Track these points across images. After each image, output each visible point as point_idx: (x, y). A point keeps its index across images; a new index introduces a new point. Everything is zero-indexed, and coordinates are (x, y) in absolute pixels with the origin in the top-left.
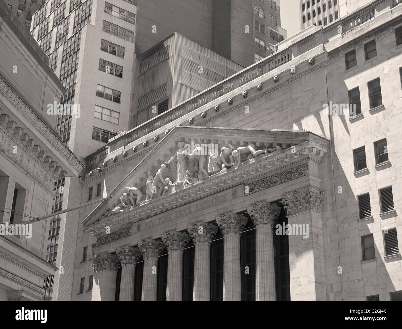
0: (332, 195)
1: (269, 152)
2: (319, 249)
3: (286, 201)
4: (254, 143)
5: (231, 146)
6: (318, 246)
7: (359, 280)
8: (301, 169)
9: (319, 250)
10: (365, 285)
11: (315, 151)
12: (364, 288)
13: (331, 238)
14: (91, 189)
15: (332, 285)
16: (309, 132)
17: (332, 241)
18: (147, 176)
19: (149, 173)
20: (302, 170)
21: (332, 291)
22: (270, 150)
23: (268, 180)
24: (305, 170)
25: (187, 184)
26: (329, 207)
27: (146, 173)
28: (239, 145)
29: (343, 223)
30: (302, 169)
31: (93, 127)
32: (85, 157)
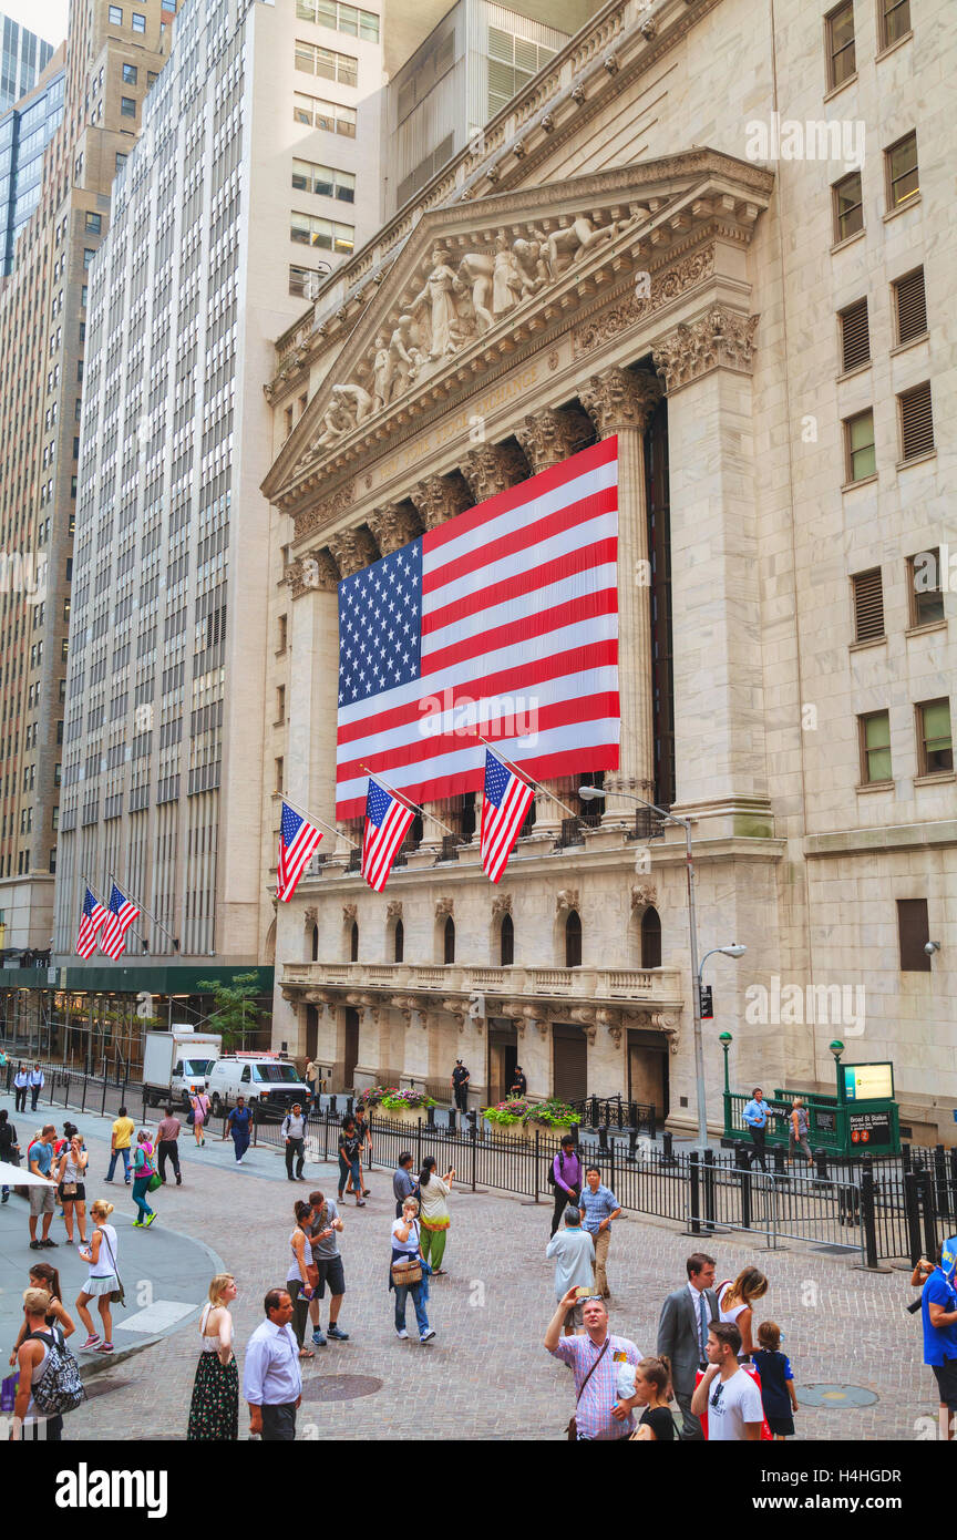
0: (777, 322)
1: (621, 230)
2: (740, 468)
3: (662, 353)
4: (588, 215)
5: (539, 235)
6: (736, 460)
7: (836, 537)
8: (698, 260)
9: (741, 471)
10: (849, 547)
11: (728, 204)
12: (845, 555)
13: (772, 436)
14: (289, 412)
15: (772, 559)
16: (708, 150)
17: (774, 445)
18: (377, 350)
19: (379, 342)
20: (697, 264)
21: (772, 574)
22: (623, 223)
23: (623, 308)
24: (706, 262)
25: (452, 352)
26: (767, 357)
27: (372, 344)
28: (556, 225)
29: (801, 392)
30: (700, 261)
31: (289, 267)
32: (275, 340)
